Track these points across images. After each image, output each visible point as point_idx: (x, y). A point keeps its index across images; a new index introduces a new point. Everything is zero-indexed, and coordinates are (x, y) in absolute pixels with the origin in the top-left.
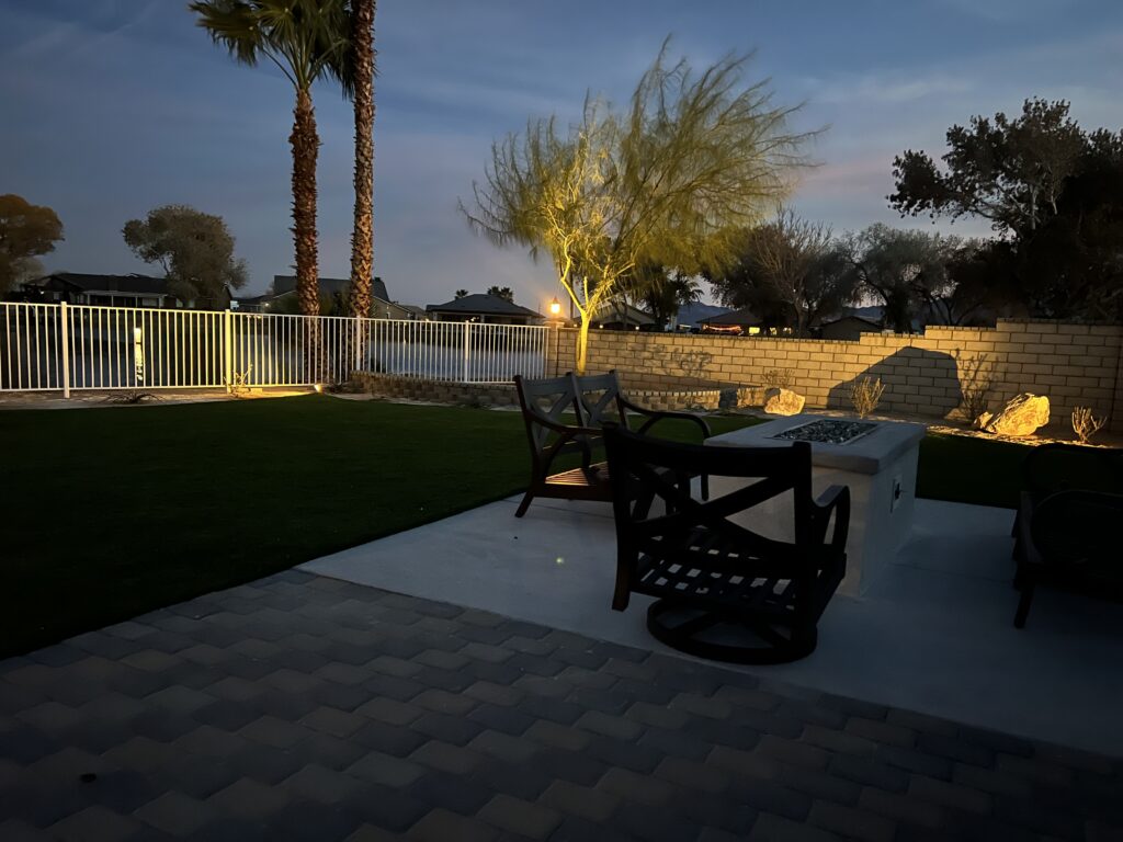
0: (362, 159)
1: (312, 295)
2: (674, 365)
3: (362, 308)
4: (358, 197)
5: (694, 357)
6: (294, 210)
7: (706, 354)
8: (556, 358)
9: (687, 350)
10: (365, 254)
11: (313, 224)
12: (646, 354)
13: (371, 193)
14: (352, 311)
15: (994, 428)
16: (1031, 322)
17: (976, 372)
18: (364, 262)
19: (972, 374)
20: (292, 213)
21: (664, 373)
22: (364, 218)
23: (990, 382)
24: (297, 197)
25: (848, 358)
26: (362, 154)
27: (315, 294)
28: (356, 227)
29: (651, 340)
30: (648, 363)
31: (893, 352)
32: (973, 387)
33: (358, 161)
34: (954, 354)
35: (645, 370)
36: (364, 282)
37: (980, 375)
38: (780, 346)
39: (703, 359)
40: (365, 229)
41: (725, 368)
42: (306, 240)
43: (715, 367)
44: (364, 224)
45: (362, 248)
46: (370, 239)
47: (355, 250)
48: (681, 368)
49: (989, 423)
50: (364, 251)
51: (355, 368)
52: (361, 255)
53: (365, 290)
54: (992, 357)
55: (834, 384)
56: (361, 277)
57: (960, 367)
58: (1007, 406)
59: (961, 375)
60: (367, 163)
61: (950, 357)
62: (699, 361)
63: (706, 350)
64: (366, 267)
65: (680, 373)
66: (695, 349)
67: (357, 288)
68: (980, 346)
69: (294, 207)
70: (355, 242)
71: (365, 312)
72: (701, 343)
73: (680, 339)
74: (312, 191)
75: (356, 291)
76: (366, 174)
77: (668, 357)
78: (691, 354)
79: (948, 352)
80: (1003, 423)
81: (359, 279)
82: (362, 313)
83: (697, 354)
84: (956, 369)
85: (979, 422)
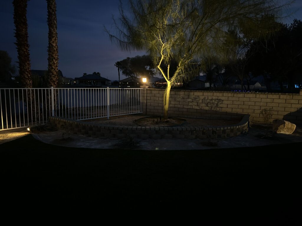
0: (51, 11)
1: (28, 76)
2: (204, 105)
3: (54, 82)
4: (50, 29)
5: (214, 101)
6: (15, 33)
7: (220, 100)
8: (146, 102)
9: (210, 98)
10: (55, 56)
11: (27, 40)
12: (190, 100)
13: (56, 28)
14: (49, 83)
18: (54, 60)
20: (15, 35)
21: (199, 109)
22: (53, 39)
24: (17, 26)
25: (293, 101)
26: (51, 8)
27: (29, 75)
28: (50, 44)
29: (192, 93)
30: (190, 104)
33: (49, 12)
35: (189, 107)
36: (55, 69)
38: (258, 96)
39: (218, 102)
40: (54, 45)
41: (229, 106)
42: (23, 49)
43: (225, 106)
44: (53, 42)
45: (53, 53)
46: (57, 50)
47: (49, 54)
48: (207, 106)
50: (54, 55)
51: (51, 115)
52: (53, 57)
53: (55, 73)
55: (286, 113)
56: (53, 67)
60: (53, 13)
62: (216, 103)
63: (220, 98)
64: (55, 62)
65: (207, 108)
66: (214, 98)
67: (51, 72)
69: (15, 32)
70: (49, 51)
71: (56, 83)
72: (217, 95)
73: (206, 93)
74: (25, 24)
75: (51, 74)
76: (53, 18)
77: (201, 101)
78: (212, 100)
81: (52, 68)
82: (54, 84)
83: (215, 100)
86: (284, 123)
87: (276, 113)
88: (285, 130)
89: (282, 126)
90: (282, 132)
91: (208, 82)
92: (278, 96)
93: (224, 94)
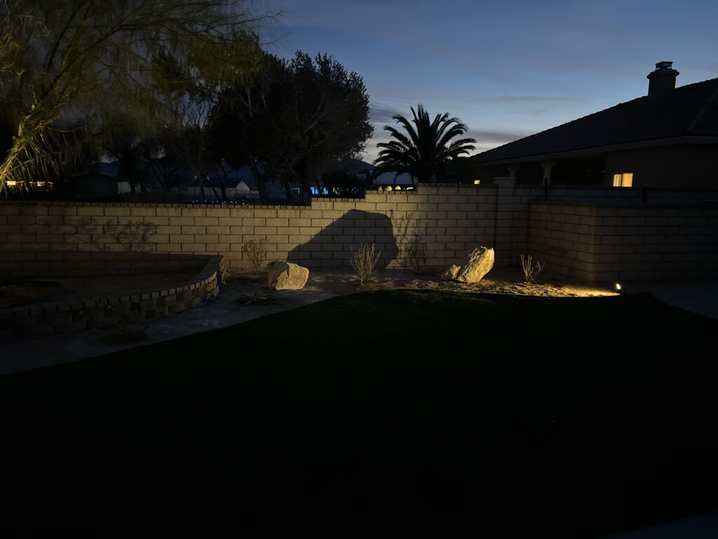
2: (109, 239)
5: (134, 229)
7: (149, 225)
9: (124, 221)
12: (67, 229)
15: (465, 278)
16: (442, 186)
17: (406, 228)
19: (403, 230)
21: (96, 250)
23: (416, 235)
25: (302, 222)
29: (72, 211)
30: (71, 239)
31: (340, 215)
32: (405, 241)
34: (389, 215)
35: (69, 248)
37: (409, 231)
38: (234, 212)
39: (146, 231)
41: (173, 239)
43: (165, 239)
48: (119, 242)
49: (459, 274)
54: (416, 215)
55: (292, 247)
57: (394, 225)
58: (469, 258)
59: (395, 231)
61: (386, 217)
62: (141, 232)
63: (148, 220)
65: (118, 248)
66: (134, 220)
68: (408, 207)
72: (142, 213)
73: (113, 209)
77: (100, 230)
78: (129, 225)
79: (384, 213)
80: (471, 274)
83: (138, 226)
84: (392, 227)
85: (451, 274)
86: (288, 268)
87: (273, 248)
88: (291, 282)
89: (284, 274)
90: (286, 287)
91: (125, 181)
92: (274, 211)
93: (158, 210)
